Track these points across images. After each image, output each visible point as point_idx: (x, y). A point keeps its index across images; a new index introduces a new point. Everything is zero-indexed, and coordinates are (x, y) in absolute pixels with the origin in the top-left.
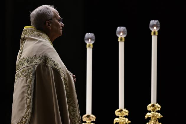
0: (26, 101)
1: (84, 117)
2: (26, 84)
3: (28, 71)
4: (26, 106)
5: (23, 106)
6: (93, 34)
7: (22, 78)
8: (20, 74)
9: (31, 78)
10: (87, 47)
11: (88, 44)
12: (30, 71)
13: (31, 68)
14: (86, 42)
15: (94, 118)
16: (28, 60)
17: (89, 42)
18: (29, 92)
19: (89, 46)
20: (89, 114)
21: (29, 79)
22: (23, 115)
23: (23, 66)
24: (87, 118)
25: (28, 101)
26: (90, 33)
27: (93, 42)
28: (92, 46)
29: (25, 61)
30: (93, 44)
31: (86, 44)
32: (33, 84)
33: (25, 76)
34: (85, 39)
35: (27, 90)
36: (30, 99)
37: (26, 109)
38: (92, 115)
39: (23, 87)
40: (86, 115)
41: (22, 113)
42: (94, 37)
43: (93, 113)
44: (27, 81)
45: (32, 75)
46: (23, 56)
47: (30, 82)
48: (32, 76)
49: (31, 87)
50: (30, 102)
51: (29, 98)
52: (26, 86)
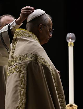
0: (19, 94)
1: (67, 107)
2: (19, 79)
3: (21, 67)
4: (19, 98)
5: (17, 98)
6: (74, 34)
7: (15, 74)
8: (13, 70)
9: (23, 74)
10: (69, 45)
11: (69, 43)
12: (22, 67)
13: (23, 65)
14: (68, 41)
15: (76, 107)
16: (20, 58)
17: (70, 41)
18: (22, 85)
19: (71, 44)
20: (72, 104)
21: (22, 75)
22: (17, 105)
23: (16, 63)
24: (70, 107)
25: (21, 94)
26: (71, 34)
27: (74, 41)
28: (73, 45)
29: (17, 58)
30: (74, 43)
31: (68, 43)
32: (25, 78)
33: (18, 72)
34: (67, 38)
35: (20, 84)
36: (24, 92)
37: (20, 101)
38: (74, 105)
39: (17, 81)
40: (69, 105)
41: (16, 104)
42: (75, 36)
43: (75, 102)
44: (20, 76)
45: (25, 70)
46: (16, 55)
47: (23, 76)
48: (25, 72)
49: (24, 81)
50: (24, 94)
51: (22, 90)
52: (19, 80)
